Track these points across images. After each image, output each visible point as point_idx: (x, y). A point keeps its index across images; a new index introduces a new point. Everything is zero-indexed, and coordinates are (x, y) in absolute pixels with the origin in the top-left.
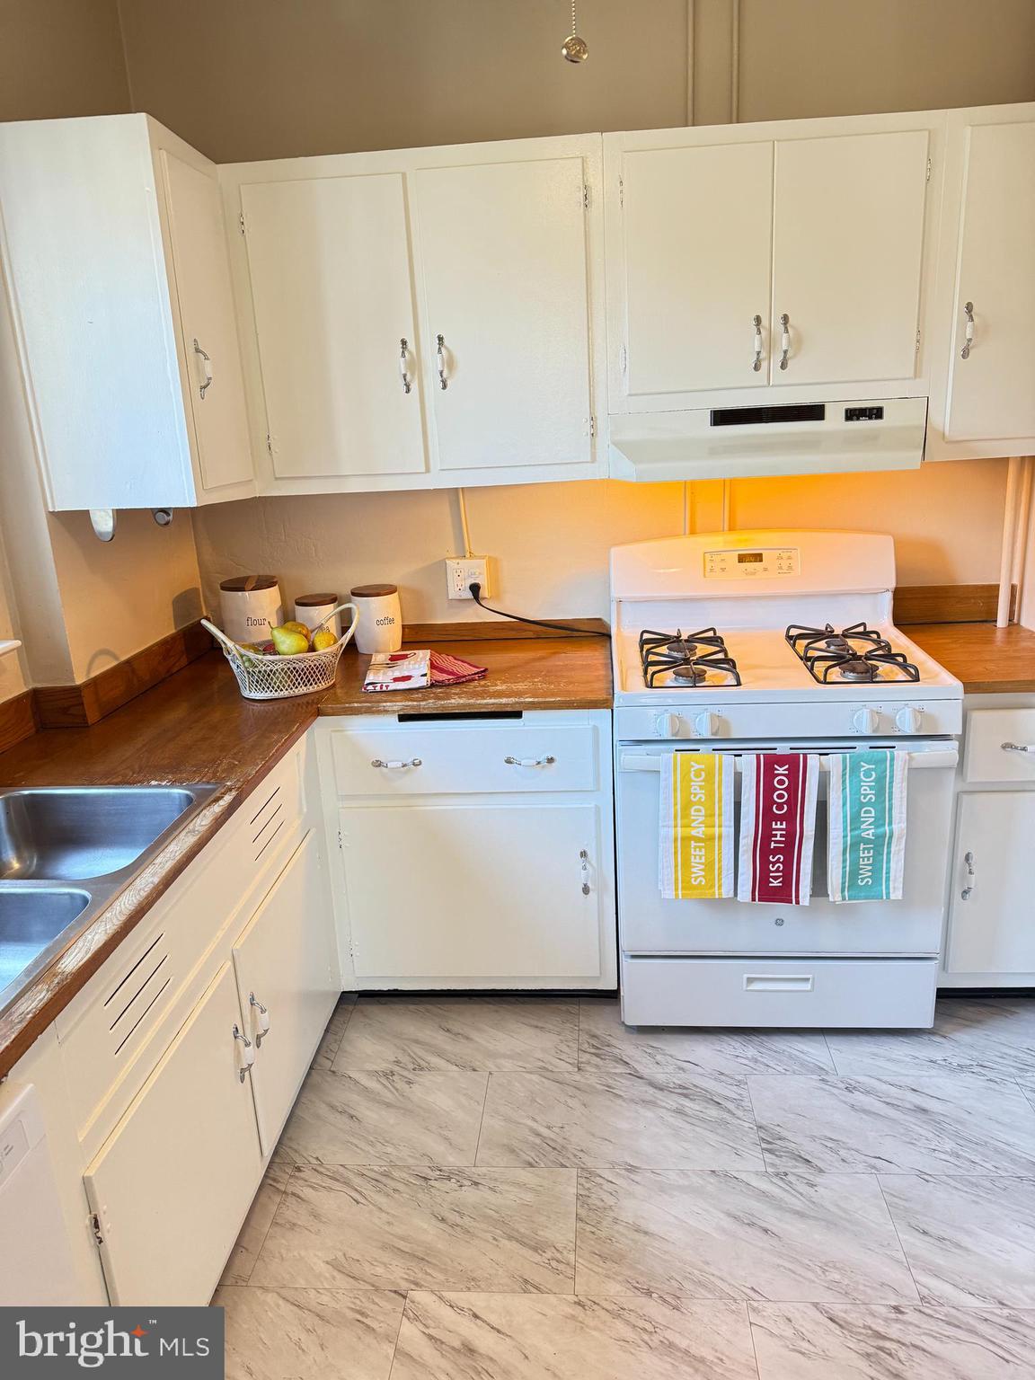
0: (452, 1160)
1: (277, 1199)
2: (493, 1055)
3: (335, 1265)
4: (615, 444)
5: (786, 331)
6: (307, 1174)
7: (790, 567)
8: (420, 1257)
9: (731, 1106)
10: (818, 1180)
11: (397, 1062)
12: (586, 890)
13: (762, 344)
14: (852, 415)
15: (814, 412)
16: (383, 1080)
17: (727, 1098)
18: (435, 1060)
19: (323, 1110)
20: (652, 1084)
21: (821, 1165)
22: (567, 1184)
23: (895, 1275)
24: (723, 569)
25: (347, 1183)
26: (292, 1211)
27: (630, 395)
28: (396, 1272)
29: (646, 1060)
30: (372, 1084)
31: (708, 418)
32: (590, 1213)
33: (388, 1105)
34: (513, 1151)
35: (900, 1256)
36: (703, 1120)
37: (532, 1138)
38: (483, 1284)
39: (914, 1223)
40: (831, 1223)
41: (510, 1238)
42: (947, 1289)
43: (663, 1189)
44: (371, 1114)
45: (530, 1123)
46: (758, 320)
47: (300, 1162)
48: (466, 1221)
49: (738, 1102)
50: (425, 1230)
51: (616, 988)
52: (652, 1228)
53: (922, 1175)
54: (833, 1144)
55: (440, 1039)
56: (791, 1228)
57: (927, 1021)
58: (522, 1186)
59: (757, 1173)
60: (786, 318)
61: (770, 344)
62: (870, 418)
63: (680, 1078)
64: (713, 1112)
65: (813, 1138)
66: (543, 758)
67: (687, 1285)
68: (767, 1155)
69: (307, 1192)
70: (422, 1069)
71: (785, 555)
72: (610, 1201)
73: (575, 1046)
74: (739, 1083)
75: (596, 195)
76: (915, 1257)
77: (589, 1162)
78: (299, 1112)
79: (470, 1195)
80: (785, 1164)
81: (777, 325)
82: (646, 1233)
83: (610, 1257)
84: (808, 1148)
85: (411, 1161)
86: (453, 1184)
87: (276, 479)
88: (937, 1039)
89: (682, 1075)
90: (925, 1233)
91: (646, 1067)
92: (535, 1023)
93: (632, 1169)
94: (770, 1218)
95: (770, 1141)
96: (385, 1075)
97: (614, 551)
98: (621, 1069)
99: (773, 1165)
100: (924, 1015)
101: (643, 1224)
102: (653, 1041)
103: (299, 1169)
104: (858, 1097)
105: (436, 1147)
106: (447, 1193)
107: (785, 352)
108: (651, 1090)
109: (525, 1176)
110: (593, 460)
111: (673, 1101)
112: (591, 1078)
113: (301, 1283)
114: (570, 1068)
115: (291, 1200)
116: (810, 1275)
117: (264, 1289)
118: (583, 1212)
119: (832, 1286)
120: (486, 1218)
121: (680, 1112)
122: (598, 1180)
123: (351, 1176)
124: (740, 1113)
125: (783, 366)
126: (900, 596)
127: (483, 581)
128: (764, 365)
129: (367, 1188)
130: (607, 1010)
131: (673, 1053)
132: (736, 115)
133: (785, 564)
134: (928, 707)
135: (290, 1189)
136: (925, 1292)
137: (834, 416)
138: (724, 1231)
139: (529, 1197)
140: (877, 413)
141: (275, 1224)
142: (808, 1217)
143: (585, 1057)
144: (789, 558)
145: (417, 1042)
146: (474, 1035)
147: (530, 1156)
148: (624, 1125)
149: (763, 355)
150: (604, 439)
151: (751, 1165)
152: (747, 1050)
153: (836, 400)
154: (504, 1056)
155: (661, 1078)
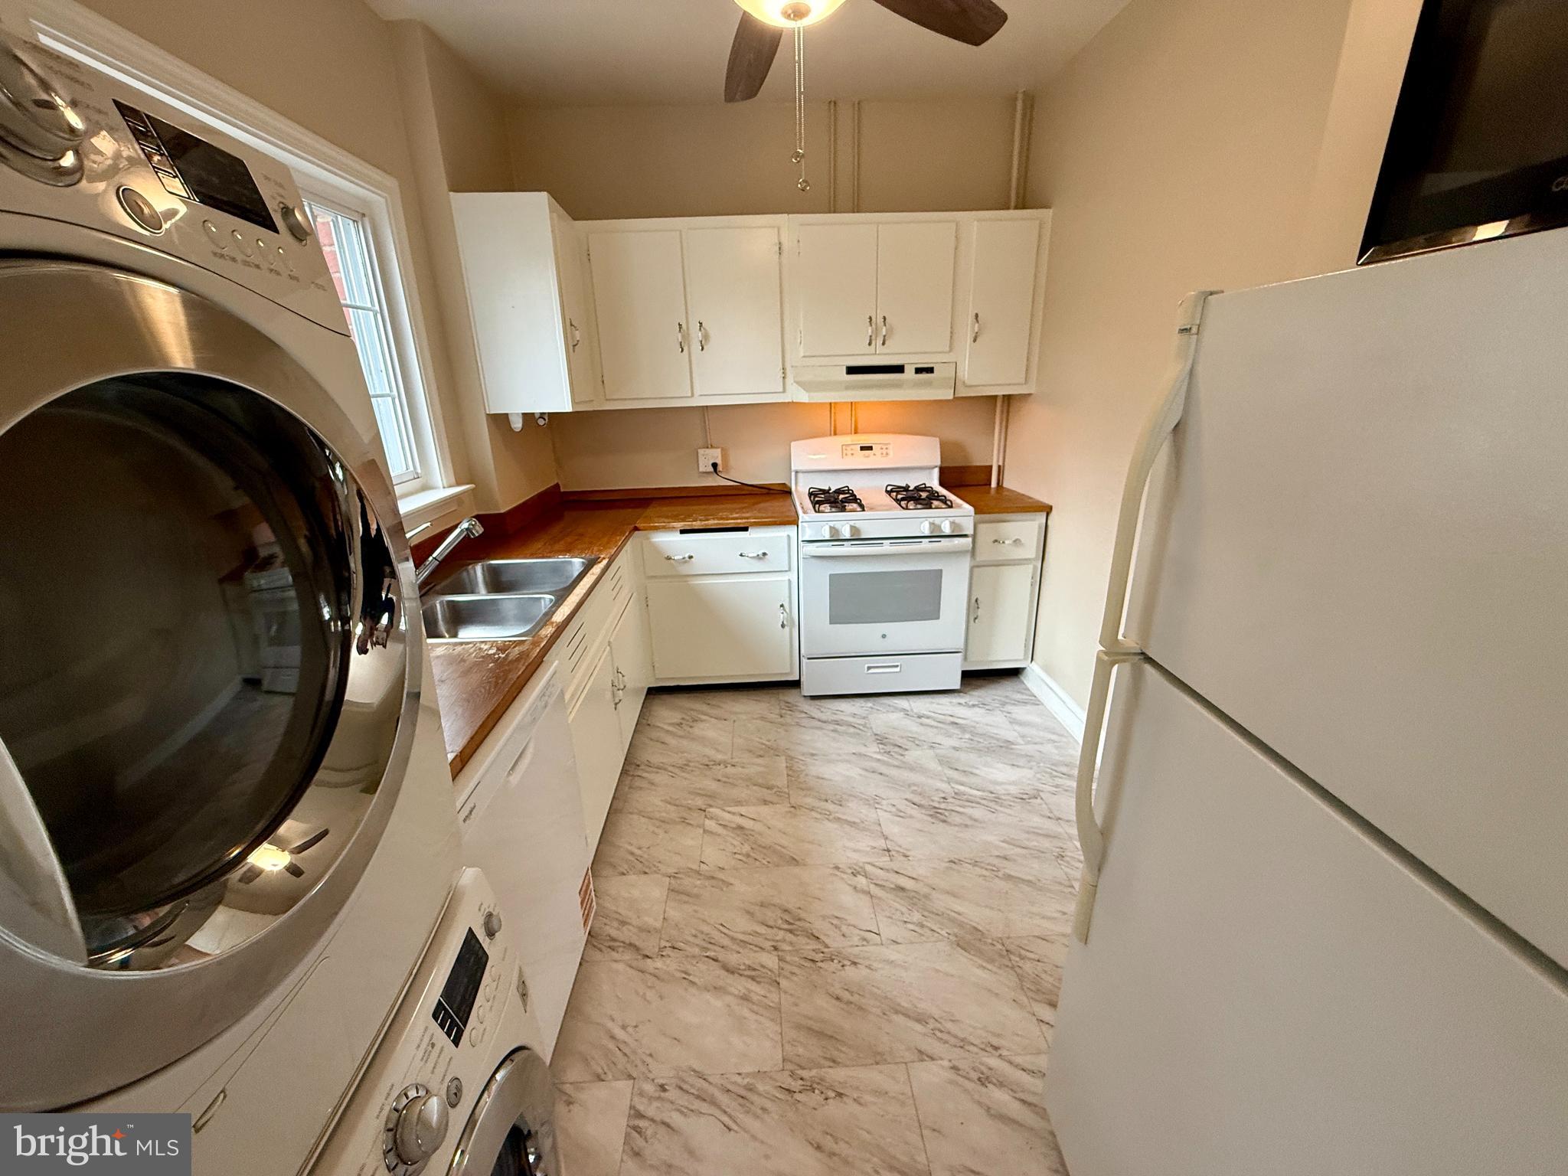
0: (720, 757)
1: (630, 778)
2: (736, 713)
3: (666, 802)
4: (797, 383)
5: (885, 325)
6: (642, 767)
7: (887, 454)
8: (712, 796)
9: (861, 727)
10: (906, 753)
11: (683, 719)
12: (783, 626)
13: (872, 332)
14: (919, 371)
15: (899, 369)
16: (677, 727)
17: (859, 724)
18: (703, 717)
19: (647, 741)
20: (819, 720)
21: (907, 747)
22: (782, 763)
23: (944, 786)
24: (852, 454)
25: (665, 769)
26: (638, 783)
27: (804, 357)
28: (700, 802)
29: (816, 711)
30: (671, 728)
31: (844, 370)
32: (793, 773)
33: (681, 737)
34: (750, 751)
35: (946, 779)
36: (847, 733)
37: (760, 745)
38: (744, 803)
39: (951, 766)
40: (912, 769)
41: (755, 785)
42: (967, 790)
43: (830, 761)
44: (672, 741)
45: (757, 739)
46: (870, 318)
47: (638, 763)
48: (731, 780)
49: (864, 726)
50: (713, 786)
51: (798, 678)
52: (825, 776)
53: (955, 749)
54: (913, 740)
55: (705, 708)
56: (893, 772)
57: (957, 686)
58: (758, 765)
59: (875, 752)
60: (885, 318)
61: (877, 331)
62: (927, 373)
63: (835, 717)
64: (852, 730)
65: (902, 738)
66: (760, 553)
67: (844, 796)
68: (881, 746)
69: (645, 775)
70: (697, 721)
71: (884, 447)
72: (803, 768)
73: (778, 707)
74: (864, 718)
75: (785, 247)
76: (952, 779)
77: (792, 754)
78: (634, 742)
79: (730, 770)
80: (888, 748)
81: (880, 320)
82: (822, 778)
83: (807, 789)
84: (900, 742)
85: (697, 759)
86: (722, 766)
87: (607, 400)
88: (962, 694)
89: (835, 716)
90: (956, 769)
91: (816, 713)
92: (755, 698)
93: (813, 755)
94: (883, 769)
95: (881, 740)
96: (678, 724)
97: (793, 444)
98: (804, 715)
99: (883, 749)
100: (956, 684)
101: (821, 776)
102: (817, 702)
103: (638, 766)
104: (924, 720)
105: (711, 753)
106: (719, 771)
107: (885, 336)
108: (820, 723)
109: (759, 761)
110: (784, 391)
111: (831, 727)
112: (788, 719)
113: (650, 809)
114: (777, 716)
115: (636, 778)
116: (903, 789)
117: (631, 813)
118: (790, 773)
119: (914, 792)
120: (741, 778)
121: (835, 731)
122: (797, 760)
123: (667, 766)
124: (865, 729)
125: (883, 344)
126: (943, 471)
127: (719, 461)
128: (873, 343)
129: (676, 771)
130: (794, 692)
131: (829, 707)
132: (856, 209)
133: (884, 452)
134: (957, 520)
135: (636, 774)
136: (956, 791)
137: (909, 371)
138: (861, 775)
139: (761, 769)
140: (930, 370)
141: (630, 788)
142: (901, 768)
143: (784, 711)
144: (887, 449)
145: (692, 710)
146: (722, 705)
147: (761, 753)
148: (808, 738)
149: (873, 337)
150: (790, 380)
151: (873, 750)
152: (868, 704)
153: (911, 362)
154: (741, 713)
155: (824, 717)
